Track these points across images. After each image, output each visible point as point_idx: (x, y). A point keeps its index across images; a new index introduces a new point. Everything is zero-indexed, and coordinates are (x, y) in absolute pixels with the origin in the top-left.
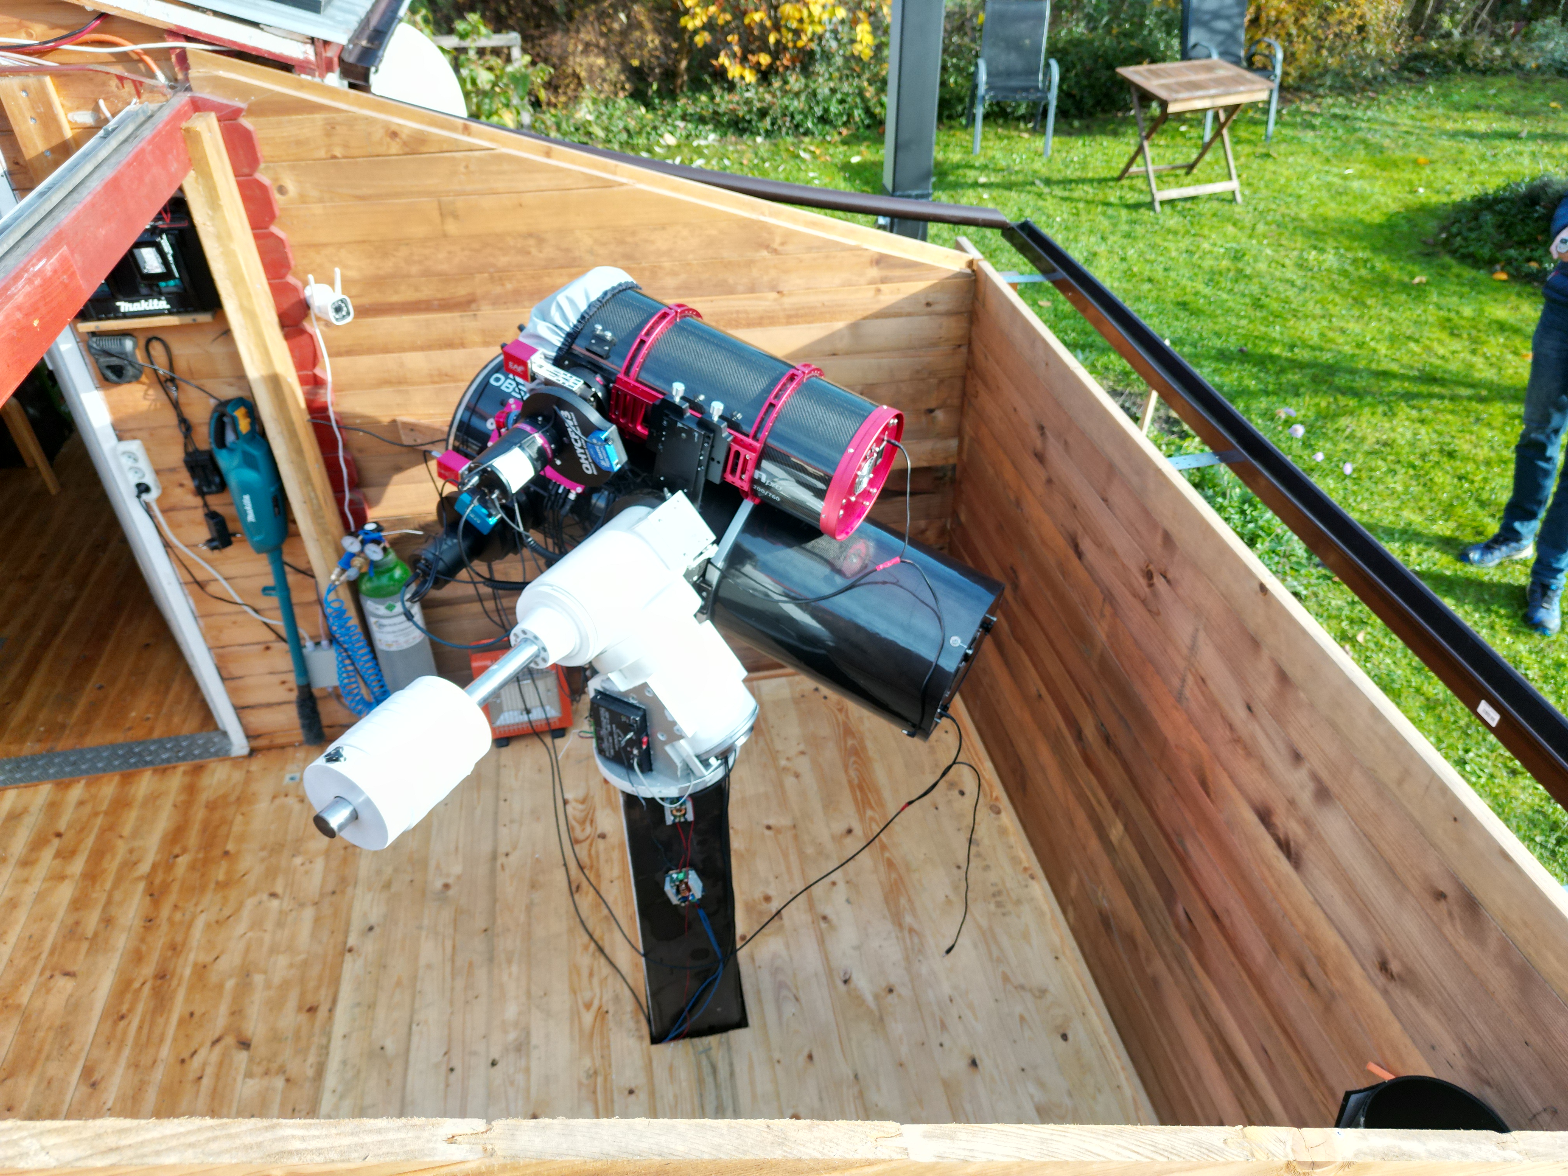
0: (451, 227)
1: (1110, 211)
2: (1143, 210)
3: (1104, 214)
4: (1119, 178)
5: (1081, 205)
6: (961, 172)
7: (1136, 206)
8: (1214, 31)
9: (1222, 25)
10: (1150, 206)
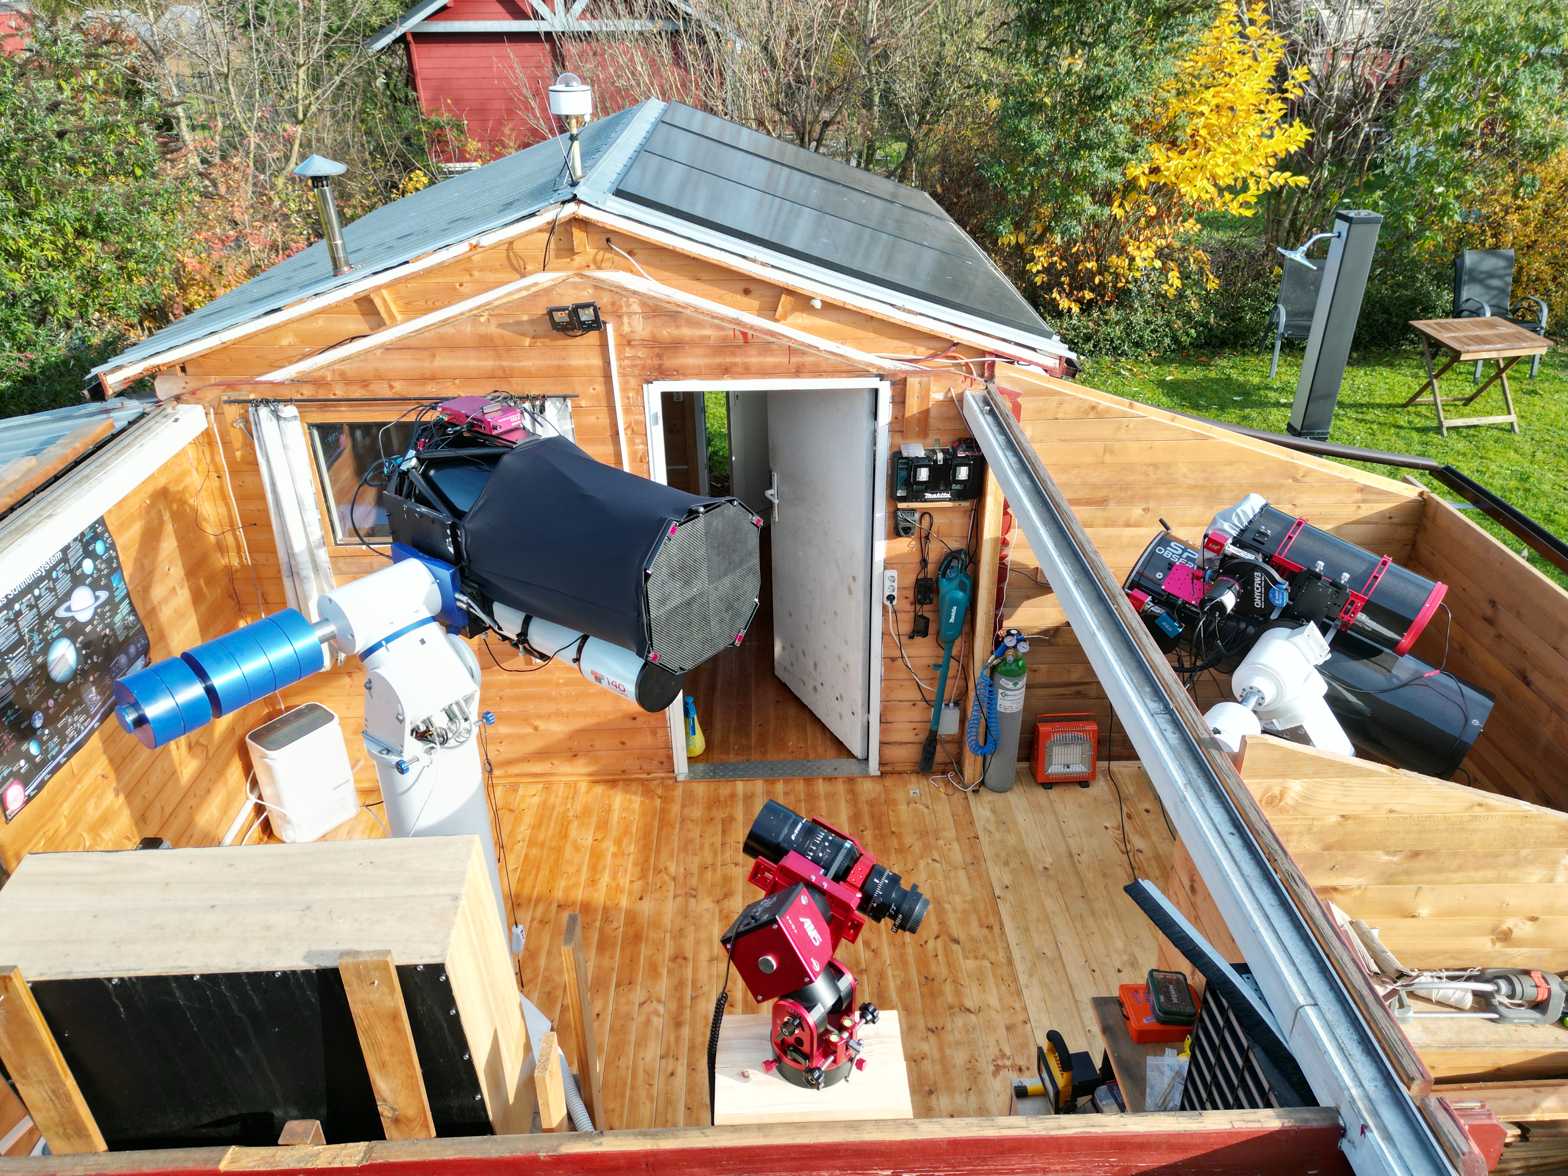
0: (1108, 459)
1: (1402, 433)
2: (1431, 434)
3: (1397, 435)
4: (1404, 406)
5: (1375, 427)
6: (1262, 392)
7: (1424, 430)
8: (1489, 288)
9: (1495, 282)
10: (1438, 430)
